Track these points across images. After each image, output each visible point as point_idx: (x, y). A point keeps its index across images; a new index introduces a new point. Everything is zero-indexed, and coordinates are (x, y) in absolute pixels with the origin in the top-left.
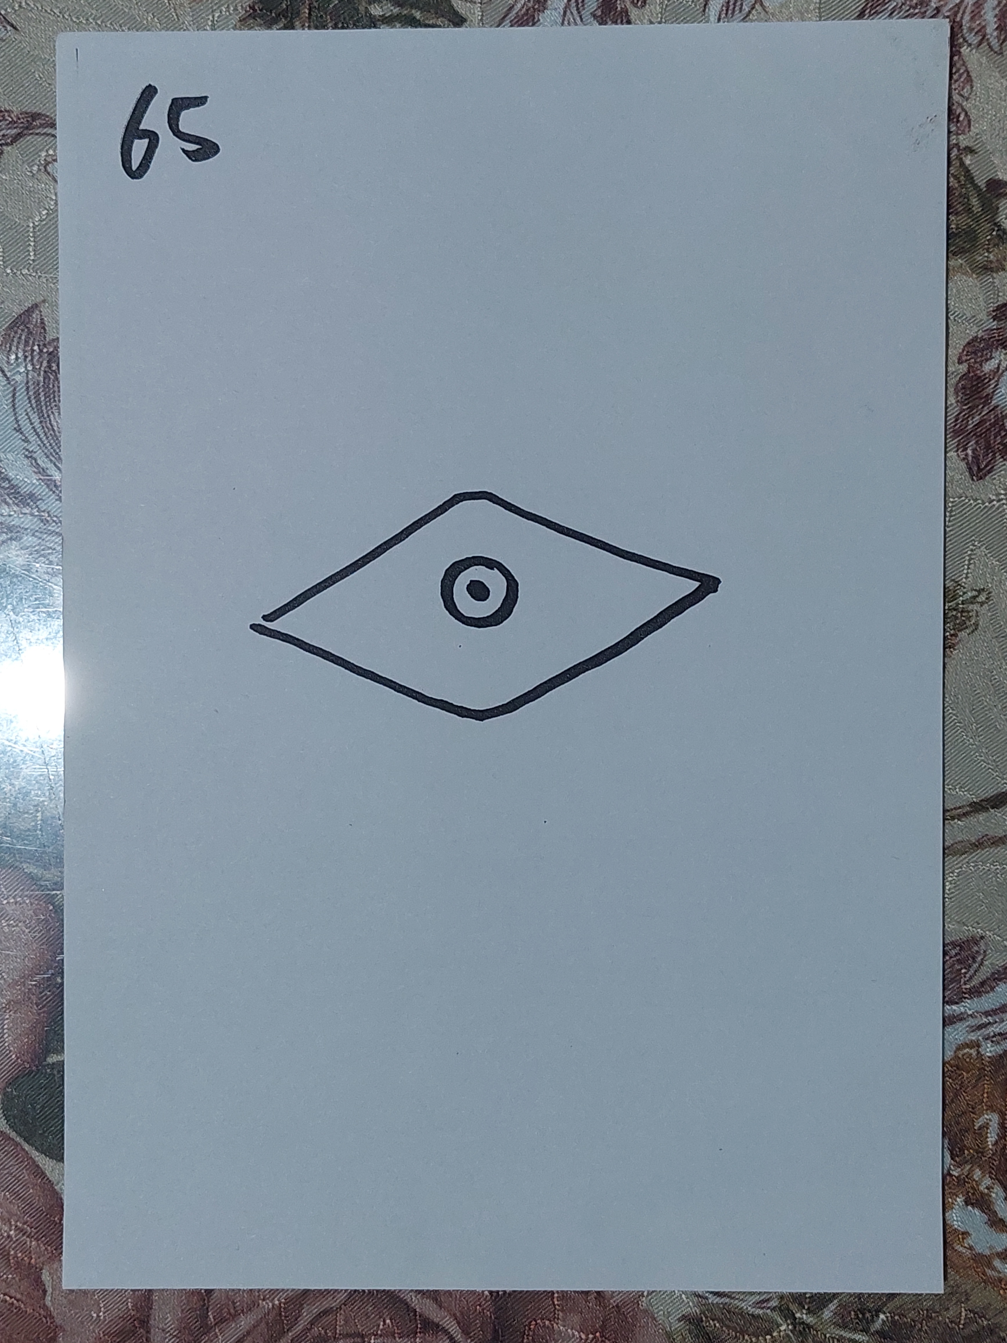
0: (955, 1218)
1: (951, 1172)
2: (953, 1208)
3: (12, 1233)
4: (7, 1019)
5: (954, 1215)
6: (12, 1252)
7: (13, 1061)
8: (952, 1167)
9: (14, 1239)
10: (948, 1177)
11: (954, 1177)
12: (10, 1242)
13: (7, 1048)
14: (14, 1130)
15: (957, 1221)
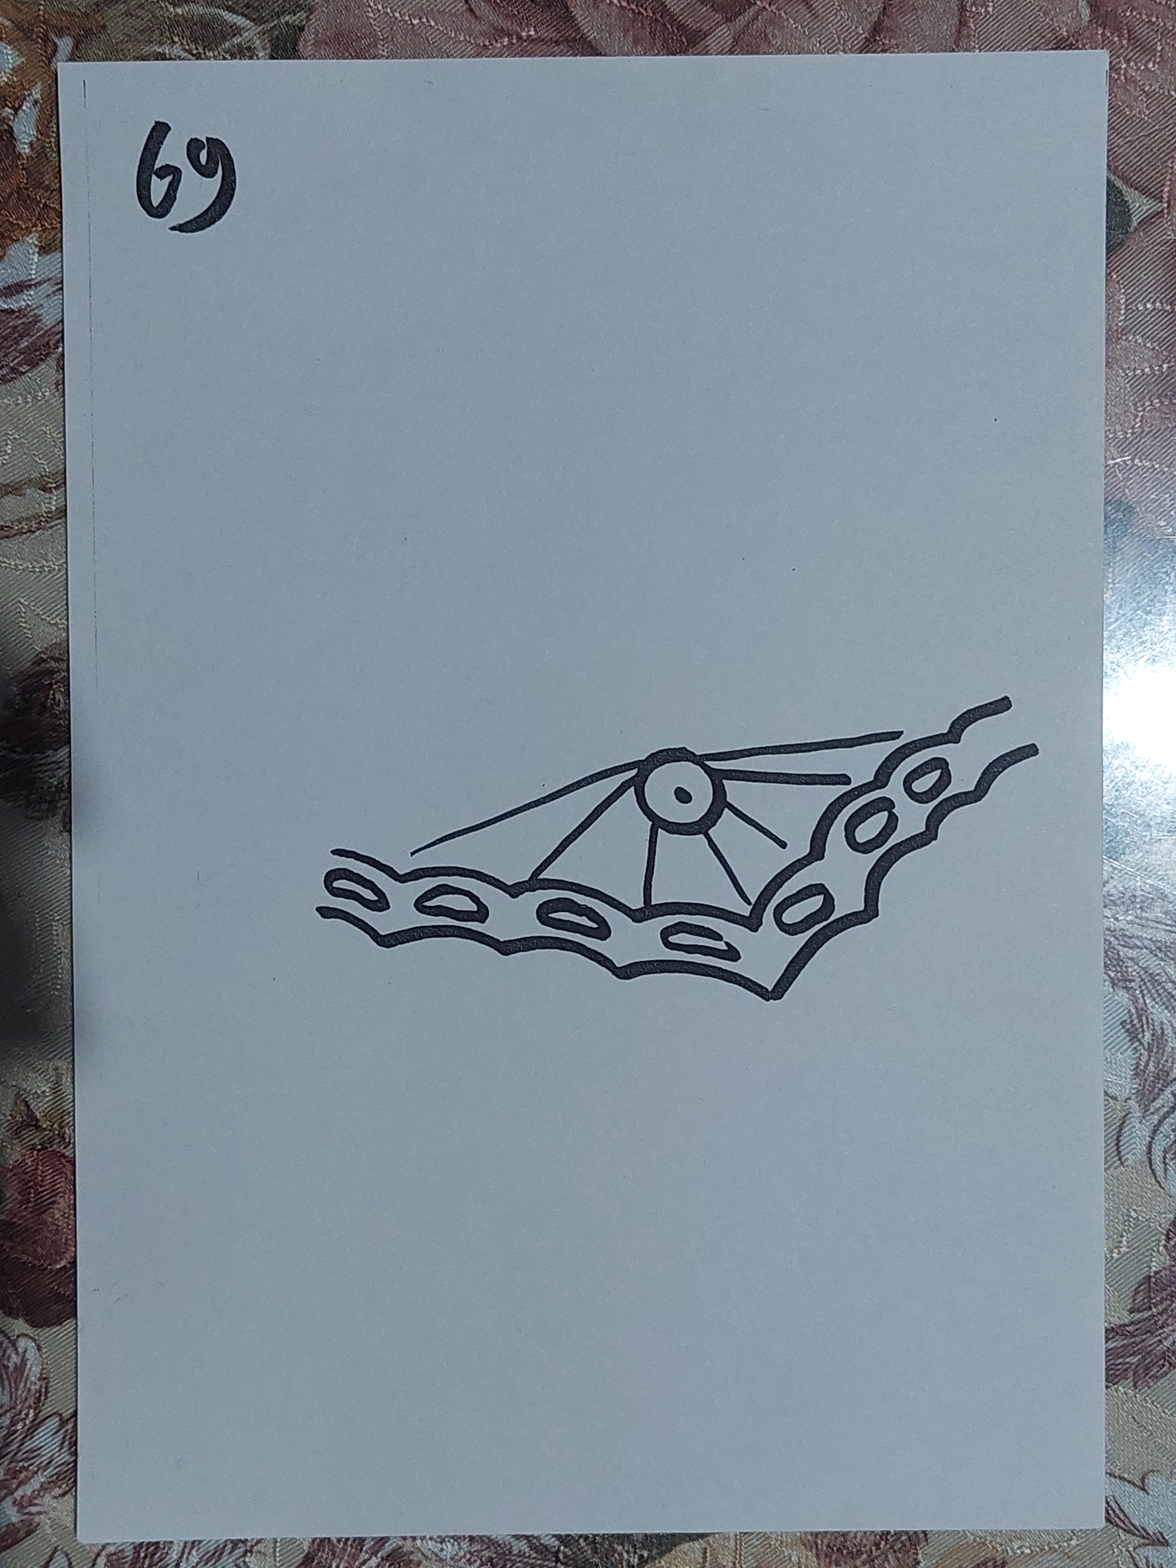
0: (10, 57)
1: (13, 112)
2: (12, 70)
3: (1124, 66)
4: (1120, 321)
5: (11, 61)
6: (1125, 42)
7: (1115, 271)
8: (12, 118)
9: (1121, 58)
10: (17, 106)
11: (10, 105)
12: (1127, 55)
13: (1122, 286)
14: (1117, 188)
15: (8, 54)
